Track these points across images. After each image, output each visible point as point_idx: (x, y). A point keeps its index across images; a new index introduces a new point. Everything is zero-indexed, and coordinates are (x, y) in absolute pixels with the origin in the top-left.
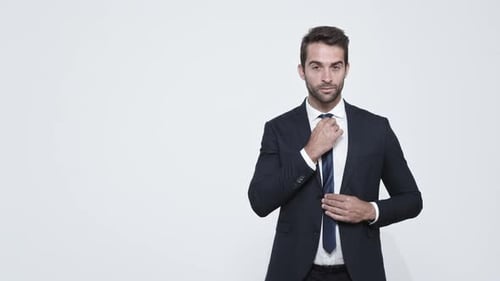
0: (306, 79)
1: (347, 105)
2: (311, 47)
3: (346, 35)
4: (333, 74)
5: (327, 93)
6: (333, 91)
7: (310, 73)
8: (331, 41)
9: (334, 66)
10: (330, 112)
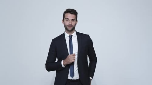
0: (64, 24)
1: (77, 32)
2: (66, 14)
3: (77, 11)
4: (72, 22)
5: (70, 28)
6: (72, 27)
7: (66, 22)
8: (72, 13)
9: (72, 20)
10: (72, 35)
